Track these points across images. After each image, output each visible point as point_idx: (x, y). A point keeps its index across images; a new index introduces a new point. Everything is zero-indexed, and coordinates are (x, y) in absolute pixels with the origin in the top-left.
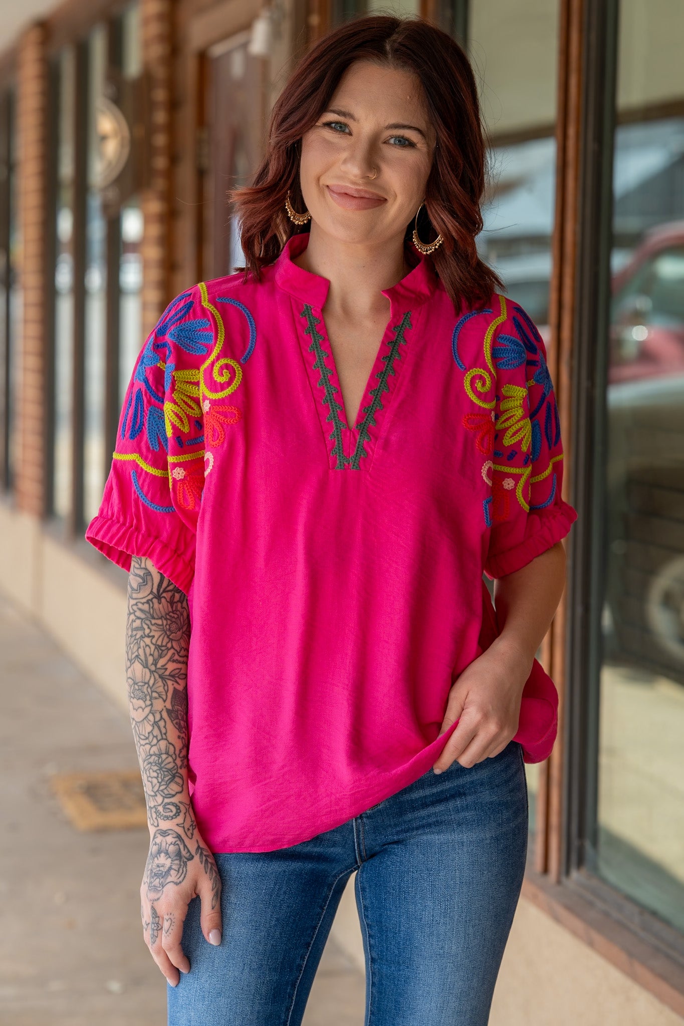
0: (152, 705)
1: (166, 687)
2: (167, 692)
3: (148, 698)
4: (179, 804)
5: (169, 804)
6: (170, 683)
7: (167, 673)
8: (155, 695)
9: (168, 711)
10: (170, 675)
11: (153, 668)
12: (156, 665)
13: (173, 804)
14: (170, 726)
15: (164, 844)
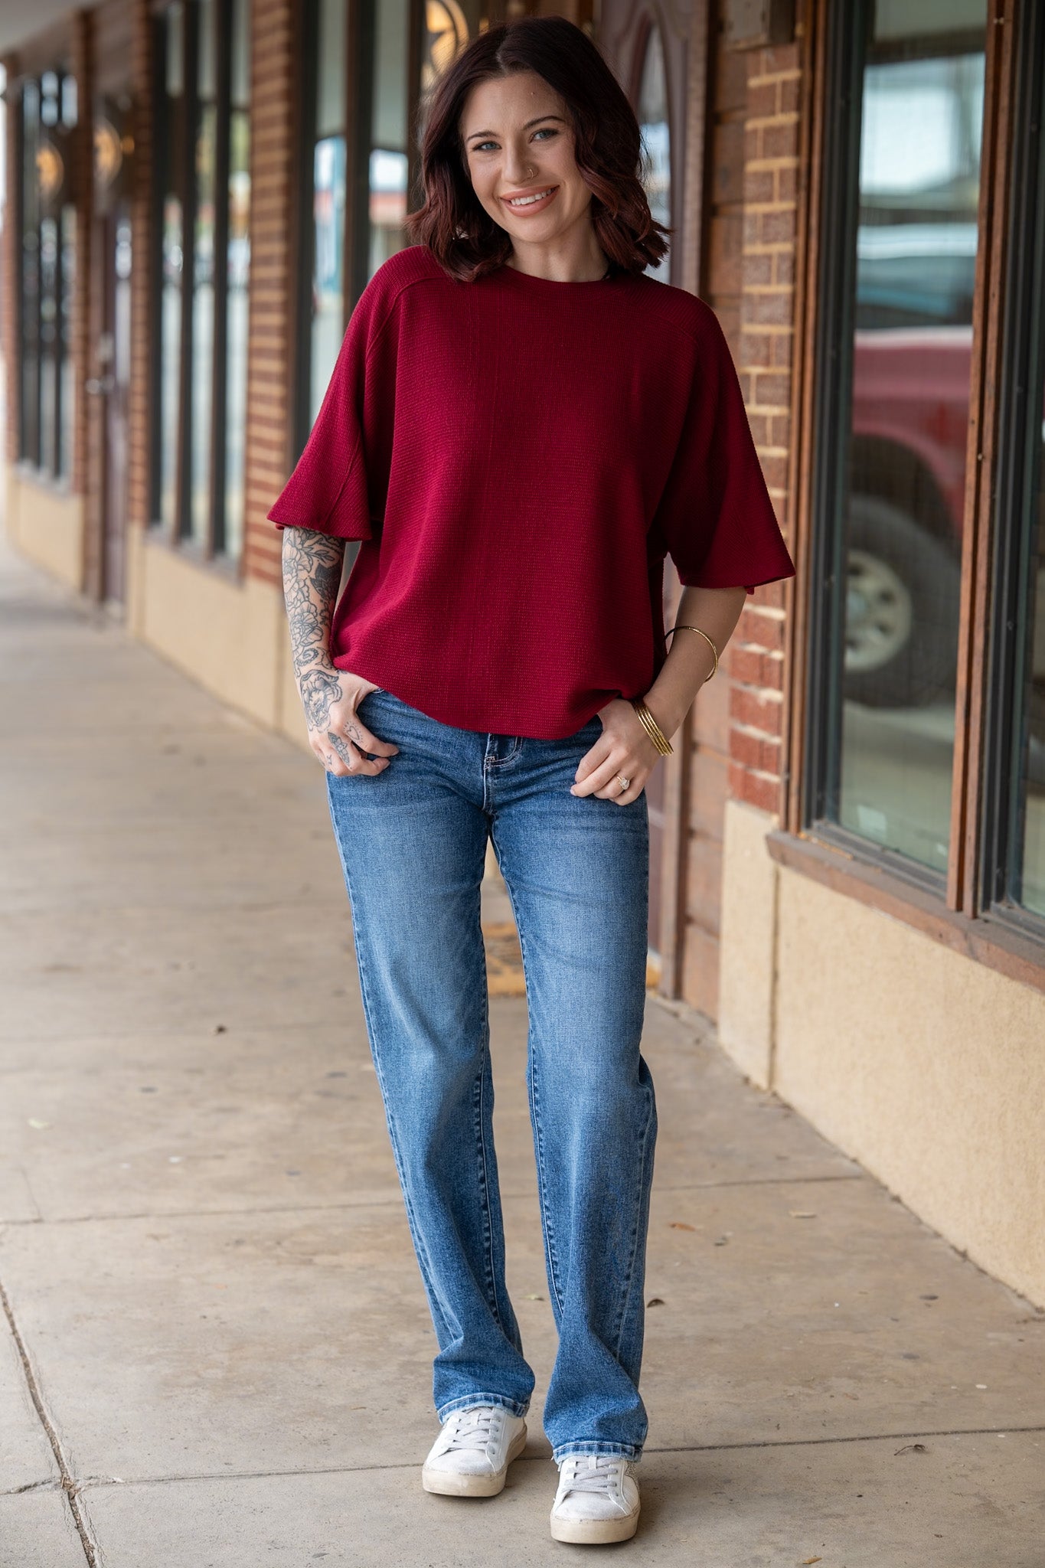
0: (297, 575)
1: (311, 562)
2: (311, 566)
3: (294, 571)
4: (317, 649)
5: (308, 650)
6: (315, 559)
7: (313, 551)
8: (300, 567)
9: (311, 579)
10: (315, 553)
11: (300, 547)
12: (303, 545)
13: (311, 650)
14: (312, 590)
15: (310, 686)
